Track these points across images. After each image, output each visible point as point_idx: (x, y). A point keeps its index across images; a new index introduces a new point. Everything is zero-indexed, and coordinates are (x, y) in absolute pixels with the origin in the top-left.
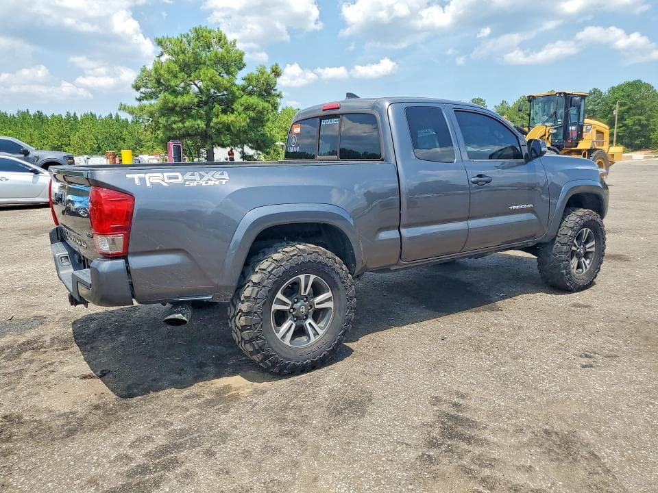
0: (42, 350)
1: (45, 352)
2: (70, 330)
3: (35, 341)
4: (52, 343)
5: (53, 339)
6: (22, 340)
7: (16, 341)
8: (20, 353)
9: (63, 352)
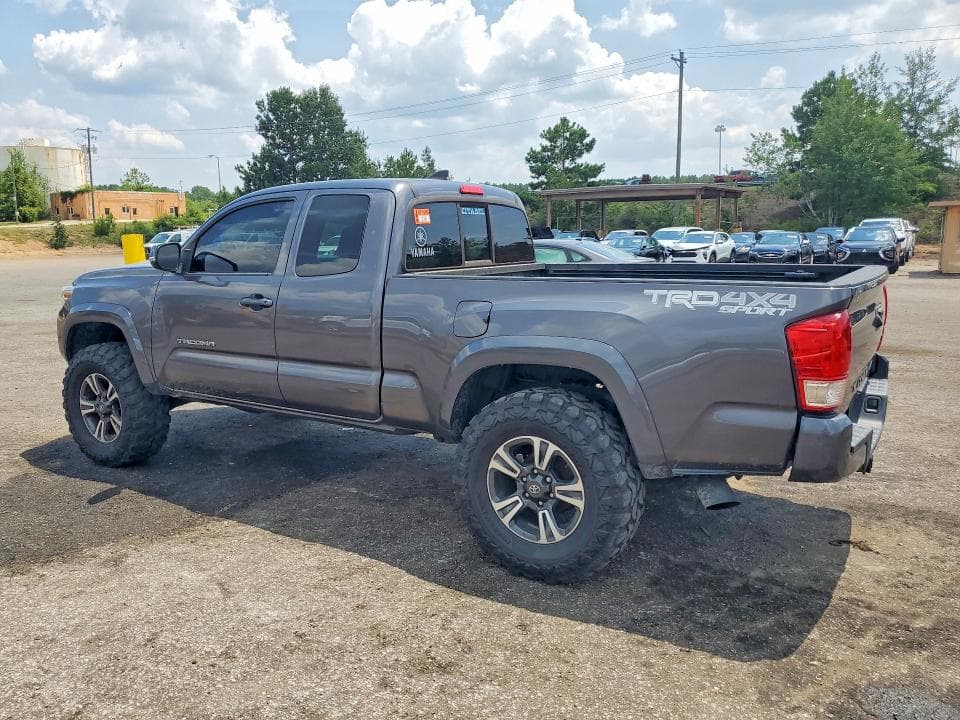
0: (893, 620)
1: (892, 613)
2: (814, 634)
3: (895, 642)
4: (868, 624)
5: (859, 633)
6: (918, 659)
7: (931, 660)
8: (934, 631)
9: (863, 597)
